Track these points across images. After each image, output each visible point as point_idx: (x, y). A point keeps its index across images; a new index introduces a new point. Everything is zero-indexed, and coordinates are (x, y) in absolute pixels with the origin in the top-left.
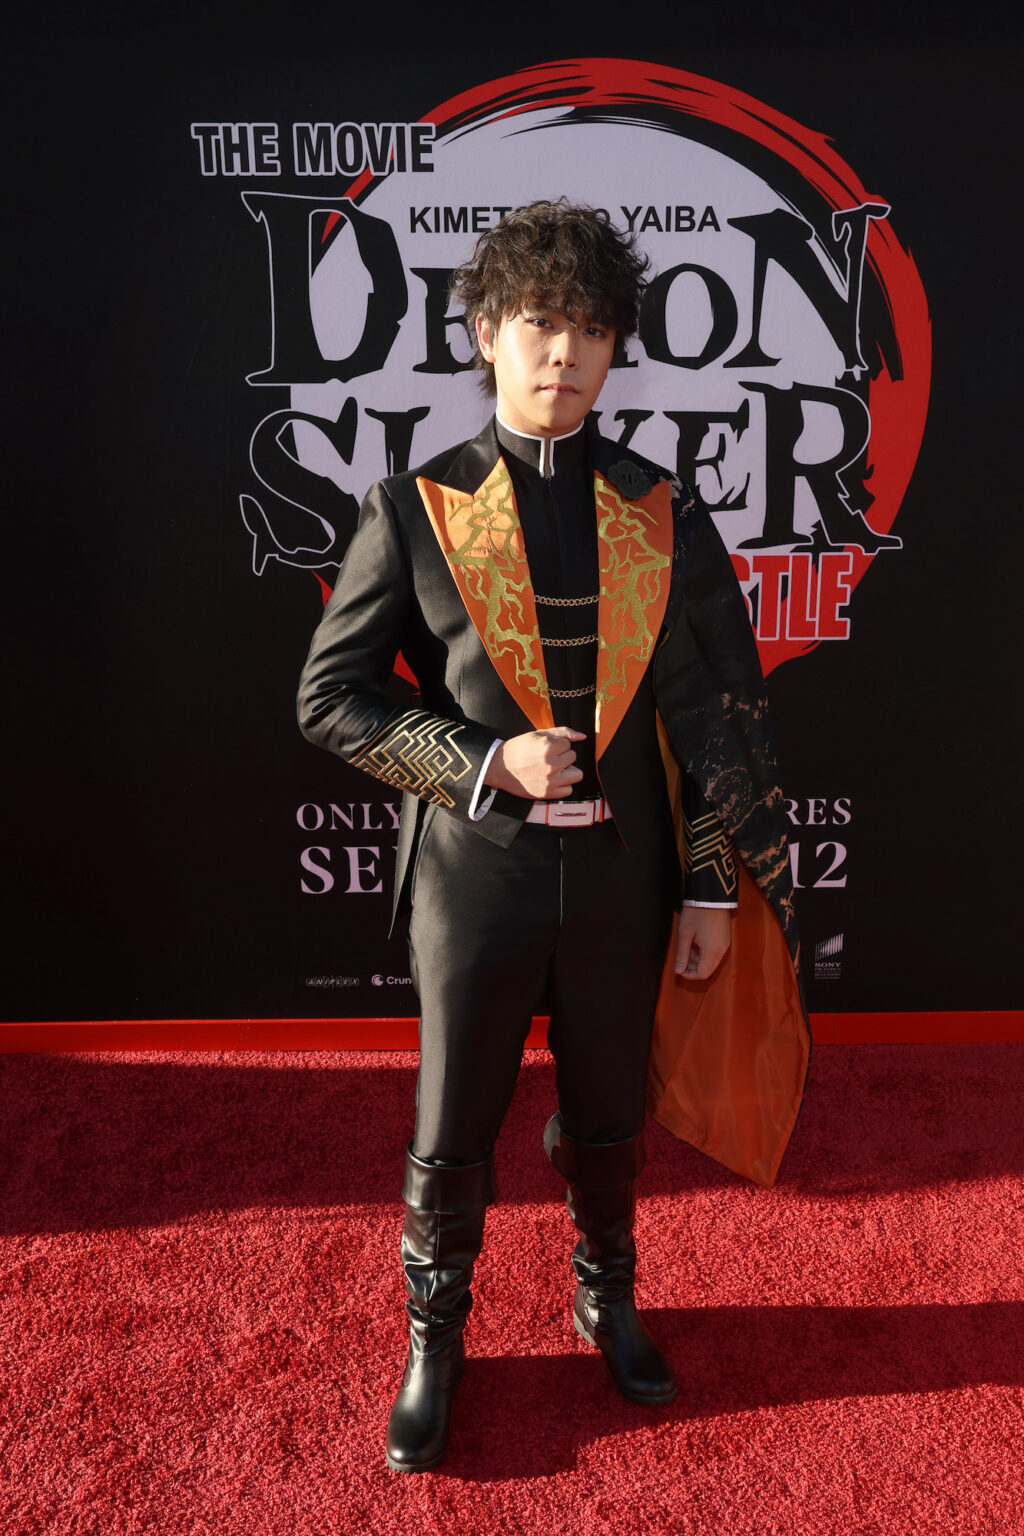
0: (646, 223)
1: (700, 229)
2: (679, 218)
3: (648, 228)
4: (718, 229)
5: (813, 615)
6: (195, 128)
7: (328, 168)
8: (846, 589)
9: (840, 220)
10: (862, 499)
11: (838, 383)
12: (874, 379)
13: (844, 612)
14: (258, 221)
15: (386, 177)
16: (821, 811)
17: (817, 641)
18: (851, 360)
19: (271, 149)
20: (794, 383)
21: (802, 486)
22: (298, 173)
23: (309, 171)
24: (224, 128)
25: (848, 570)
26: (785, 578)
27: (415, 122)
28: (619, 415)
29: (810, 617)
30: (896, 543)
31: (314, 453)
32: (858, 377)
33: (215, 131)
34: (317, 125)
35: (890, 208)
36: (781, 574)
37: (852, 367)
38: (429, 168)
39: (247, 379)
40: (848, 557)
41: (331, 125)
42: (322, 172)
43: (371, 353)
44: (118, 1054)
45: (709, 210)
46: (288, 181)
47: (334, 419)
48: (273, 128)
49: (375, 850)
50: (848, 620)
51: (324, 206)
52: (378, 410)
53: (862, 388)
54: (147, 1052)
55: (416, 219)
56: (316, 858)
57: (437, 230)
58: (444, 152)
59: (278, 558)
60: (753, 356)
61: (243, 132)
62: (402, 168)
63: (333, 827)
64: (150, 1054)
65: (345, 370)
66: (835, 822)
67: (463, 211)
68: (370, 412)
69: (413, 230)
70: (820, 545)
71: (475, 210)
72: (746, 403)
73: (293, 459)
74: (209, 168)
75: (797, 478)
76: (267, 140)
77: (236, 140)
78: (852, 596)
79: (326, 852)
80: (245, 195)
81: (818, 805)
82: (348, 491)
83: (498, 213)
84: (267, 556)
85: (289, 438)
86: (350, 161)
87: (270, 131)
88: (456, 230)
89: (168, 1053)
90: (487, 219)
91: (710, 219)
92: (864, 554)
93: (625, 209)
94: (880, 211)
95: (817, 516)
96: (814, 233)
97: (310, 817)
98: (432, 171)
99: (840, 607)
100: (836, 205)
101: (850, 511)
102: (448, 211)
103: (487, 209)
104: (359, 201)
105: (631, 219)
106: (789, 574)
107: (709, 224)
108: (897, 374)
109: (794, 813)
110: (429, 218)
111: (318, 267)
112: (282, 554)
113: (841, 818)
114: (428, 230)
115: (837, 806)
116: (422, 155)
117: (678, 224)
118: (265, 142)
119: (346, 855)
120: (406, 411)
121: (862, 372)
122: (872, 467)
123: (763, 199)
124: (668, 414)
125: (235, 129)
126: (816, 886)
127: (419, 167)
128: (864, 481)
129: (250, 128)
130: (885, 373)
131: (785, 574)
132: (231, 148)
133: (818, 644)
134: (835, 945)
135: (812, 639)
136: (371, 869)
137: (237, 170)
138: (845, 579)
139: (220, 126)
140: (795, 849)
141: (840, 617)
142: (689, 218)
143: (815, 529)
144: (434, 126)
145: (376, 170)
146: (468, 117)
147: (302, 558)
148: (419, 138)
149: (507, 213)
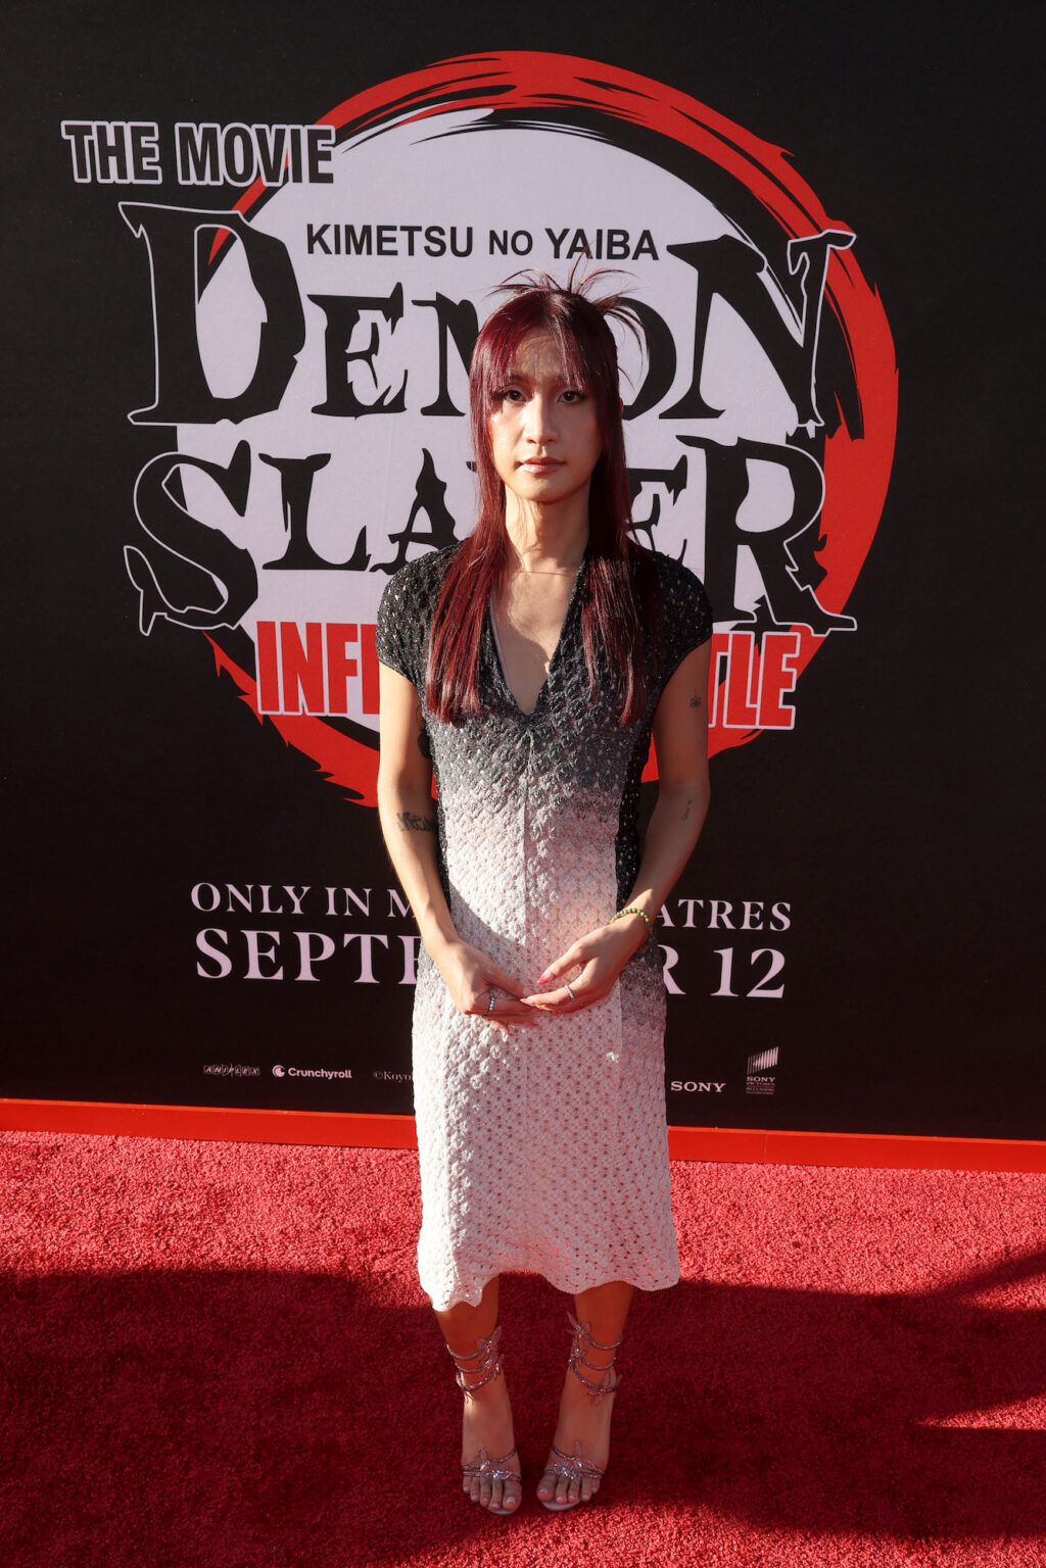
0: (573, 249)
1: (635, 257)
2: (611, 244)
3: (576, 254)
4: (655, 257)
5: (754, 701)
6: (66, 126)
7: (215, 176)
8: (792, 673)
9: (797, 249)
10: (813, 573)
11: (789, 439)
12: (832, 437)
13: (788, 699)
14: (138, 236)
15: (280, 188)
16: (757, 915)
17: (757, 730)
18: (806, 414)
19: (150, 153)
20: (739, 439)
21: (745, 555)
22: (182, 182)
23: (193, 180)
24: (98, 127)
25: (794, 653)
26: (724, 659)
27: (313, 124)
29: (751, 702)
30: (851, 624)
31: (204, 502)
32: (812, 434)
33: (88, 130)
34: (202, 126)
35: (855, 236)
36: (720, 654)
37: (806, 422)
38: (328, 178)
39: (129, 416)
40: (796, 637)
41: (217, 126)
42: (208, 181)
43: (265, 392)
45: (646, 235)
46: (170, 190)
47: (225, 463)
48: (153, 128)
49: (275, 935)
50: (793, 708)
51: (210, 220)
52: (273, 456)
53: (817, 446)
55: (314, 238)
56: (213, 940)
57: (338, 251)
58: (344, 159)
59: (166, 617)
60: (693, 406)
61: (119, 131)
62: (298, 178)
63: (231, 909)
65: (236, 410)
66: (772, 927)
67: (367, 230)
68: (265, 458)
69: (311, 251)
71: (380, 229)
72: (684, 460)
73: (182, 508)
74: (83, 175)
75: (739, 546)
76: (147, 142)
77: (111, 141)
78: (797, 682)
79: (223, 935)
80: (123, 206)
81: (754, 909)
82: (241, 546)
83: (406, 233)
84: (155, 614)
85: (176, 484)
86: (240, 169)
87: (149, 132)
88: (359, 251)
90: (393, 240)
91: (648, 245)
92: (813, 634)
93: (549, 232)
94: (843, 240)
95: (761, 591)
96: (766, 264)
97: (206, 897)
98: (332, 182)
99: (785, 694)
100: (792, 231)
101: (799, 586)
102: (350, 229)
103: (393, 228)
104: (250, 215)
105: (557, 243)
106: (729, 654)
107: (646, 251)
108: (857, 432)
109: (729, 916)
110: (329, 237)
111: (205, 292)
112: (172, 613)
113: (780, 924)
114: (327, 251)
115: (775, 911)
116: (320, 163)
117: (610, 250)
118: (144, 145)
119: (244, 939)
120: (304, 458)
122: (825, 537)
125: (110, 127)
126: (750, 995)
127: (317, 177)
129: (127, 127)
130: (844, 430)
131: (724, 654)
132: (106, 151)
133: (759, 733)
134: (769, 1059)
135: (753, 727)
136: (271, 954)
137: (114, 177)
138: (790, 662)
139: (94, 125)
140: (727, 955)
141: (784, 703)
142: (622, 244)
143: (758, 606)
144: (332, 128)
145: (268, 180)
146: (371, 120)
147: (192, 617)
148: (316, 143)
149: (415, 233)
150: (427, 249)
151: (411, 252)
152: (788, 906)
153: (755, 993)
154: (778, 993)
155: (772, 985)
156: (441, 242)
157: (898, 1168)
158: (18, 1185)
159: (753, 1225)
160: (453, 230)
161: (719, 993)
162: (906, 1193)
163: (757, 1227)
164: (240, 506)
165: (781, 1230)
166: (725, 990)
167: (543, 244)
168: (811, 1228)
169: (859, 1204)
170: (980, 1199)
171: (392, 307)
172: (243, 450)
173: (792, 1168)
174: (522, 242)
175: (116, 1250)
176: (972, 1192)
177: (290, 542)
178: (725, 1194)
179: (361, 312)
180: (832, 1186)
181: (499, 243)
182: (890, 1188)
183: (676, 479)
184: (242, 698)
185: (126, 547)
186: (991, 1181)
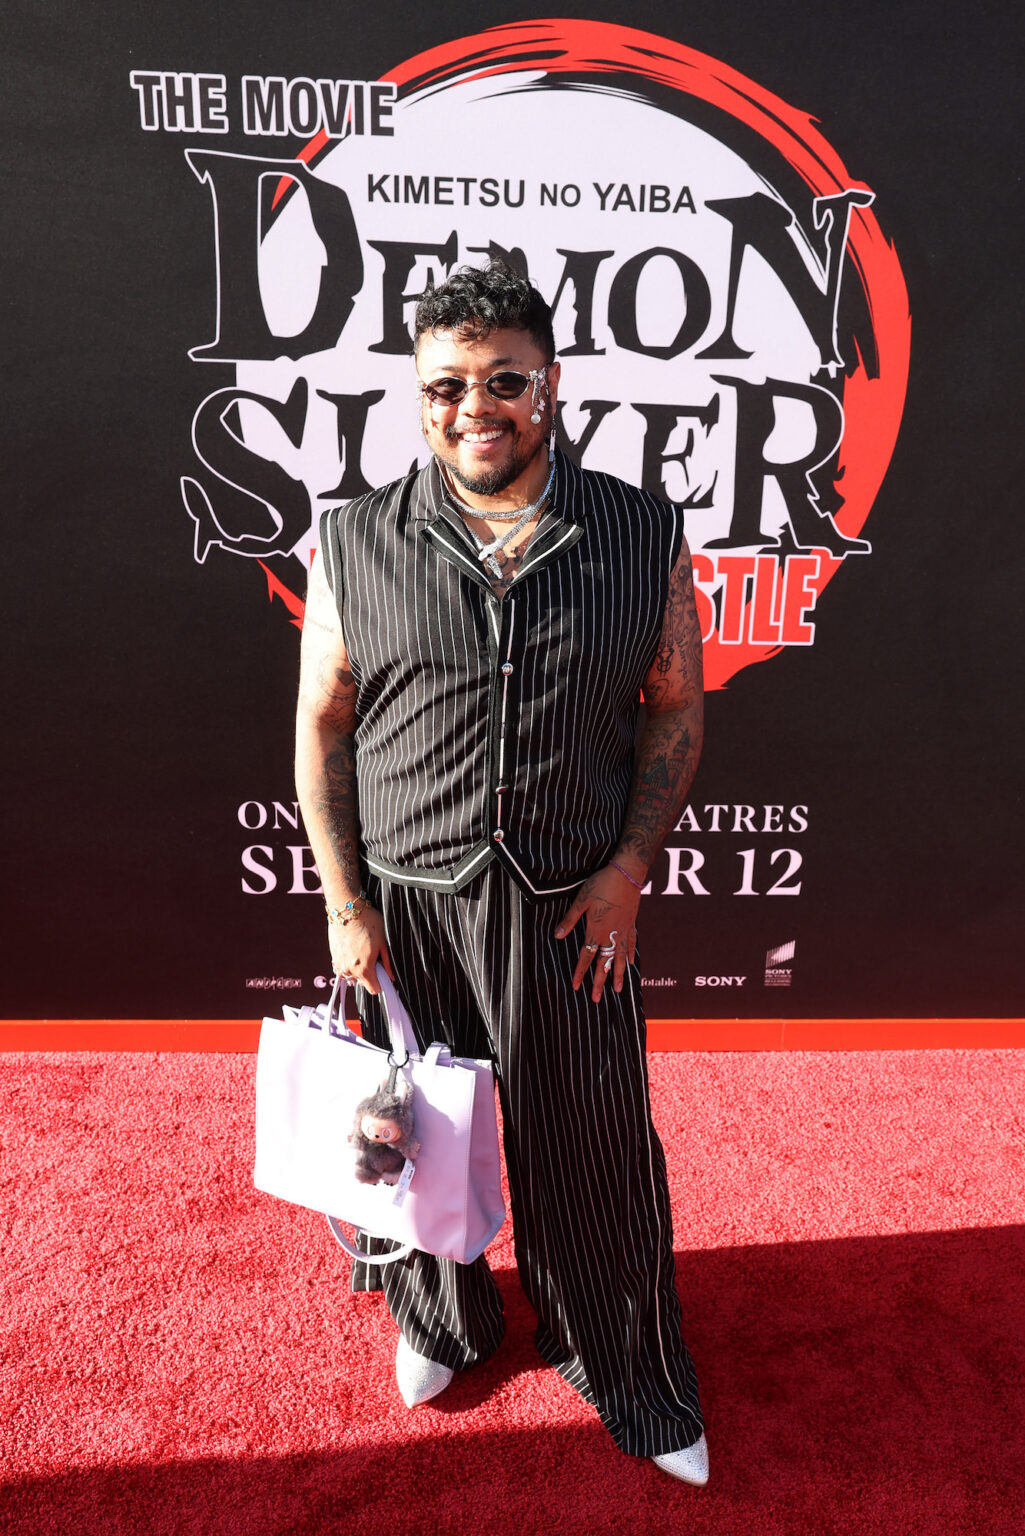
0: (619, 202)
1: (676, 210)
2: (653, 198)
3: (620, 207)
4: (694, 211)
5: (777, 619)
6: (136, 77)
7: (280, 127)
8: (811, 593)
9: (822, 206)
10: (832, 501)
11: (813, 379)
12: (850, 377)
13: (808, 617)
14: (203, 181)
15: (340, 140)
16: (777, 818)
17: (778, 646)
18: (827, 356)
19: (218, 103)
20: (768, 378)
21: (771, 485)
22: (247, 131)
23: (259, 130)
24: (167, 78)
25: (814, 573)
26: (750, 581)
27: (375, 79)
28: (585, 406)
29: (774, 620)
30: (865, 547)
31: (261, 435)
32: (833, 374)
33: (157, 81)
35: (874, 196)
36: (746, 576)
37: (826, 363)
38: (389, 132)
39: (190, 353)
40: (815, 560)
42: (273, 131)
43: (323, 331)
44: (47, 1055)
45: (686, 190)
46: (236, 139)
47: (283, 399)
48: (220, 81)
50: (813, 625)
51: (274, 168)
52: (331, 391)
53: (837, 385)
54: (80, 1053)
55: (374, 187)
56: (259, 857)
57: (397, 200)
58: (405, 114)
59: (221, 546)
60: (726, 348)
61: (187, 83)
62: (360, 131)
63: (277, 826)
64: (82, 1055)
65: (296, 347)
67: (425, 180)
68: (322, 394)
69: (371, 199)
70: (787, 548)
71: (438, 180)
72: (716, 398)
73: (239, 441)
74: (150, 122)
75: (765, 476)
76: (214, 93)
77: (179, 91)
78: (817, 600)
79: (269, 851)
80: (189, 154)
81: (775, 812)
82: (295, 474)
83: (462, 184)
84: (210, 543)
85: (234, 418)
86: (304, 120)
87: (217, 83)
88: (417, 200)
89: (101, 1053)
90: (450, 190)
91: (686, 200)
92: (832, 557)
93: (597, 186)
94: (864, 199)
95: (786, 518)
96: (794, 220)
97: (252, 816)
98: (393, 135)
99: (806, 613)
100: (818, 190)
101: (819, 513)
102: (409, 180)
103: (450, 180)
104: (313, 164)
105: (603, 196)
106: (755, 576)
107: (685, 205)
108: (873, 372)
109: (750, 819)
110: (388, 186)
111: (268, 235)
112: (226, 541)
113: (797, 826)
114: (387, 199)
115: (794, 814)
116: (382, 117)
117: (652, 204)
118: (211, 96)
119: (290, 854)
120: (360, 393)
121: (838, 369)
122: (843, 468)
123: (742, 180)
124: (637, 407)
125: (179, 78)
126: (769, 892)
127: (377, 130)
128: (836, 483)
129: (195, 78)
130: (861, 371)
131: (750, 576)
132: (173, 101)
133: (781, 649)
134: (786, 952)
135: (775, 644)
137: (181, 126)
138: (811, 583)
139: (163, 76)
140: (749, 856)
141: (805, 621)
142: (664, 198)
143: (782, 531)
144: (394, 86)
145: (332, 131)
146: (432, 78)
147: (246, 545)
148: (378, 99)
149: (471, 185)
150: (482, 200)
151: (467, 202)
152: (805, 809)
153: (774, 891)
154: (795, 891)
155: (789, 883)
156: (494, 193)
157: (903, 1050)
158: (72, 1104)
159: (784, 1109)
160: (507, 183)
161: (740, 893)
162: (915, 1072)
163: (787, 1110)
164: (296, 438)
165: (811, 1112)
166: (747, 889)
167: (591, 198)
168: (837, 1109)
169: (876, 1085)
170: (982, 1075)
171: (447, 252)
172: (301, 386)
173: (808, 1053)
174: (571, 196)
175: (183, 1164)
176: (973, 1069)
177: (345, 473)
178: (752, 1081)
179: (417, 257)
180: (847, 1069)
181: (549, 195)
182: (901, 1069)
183: (709, 415)
184: (293, 622)
185: (183, 479)
186: (988, 1057)
